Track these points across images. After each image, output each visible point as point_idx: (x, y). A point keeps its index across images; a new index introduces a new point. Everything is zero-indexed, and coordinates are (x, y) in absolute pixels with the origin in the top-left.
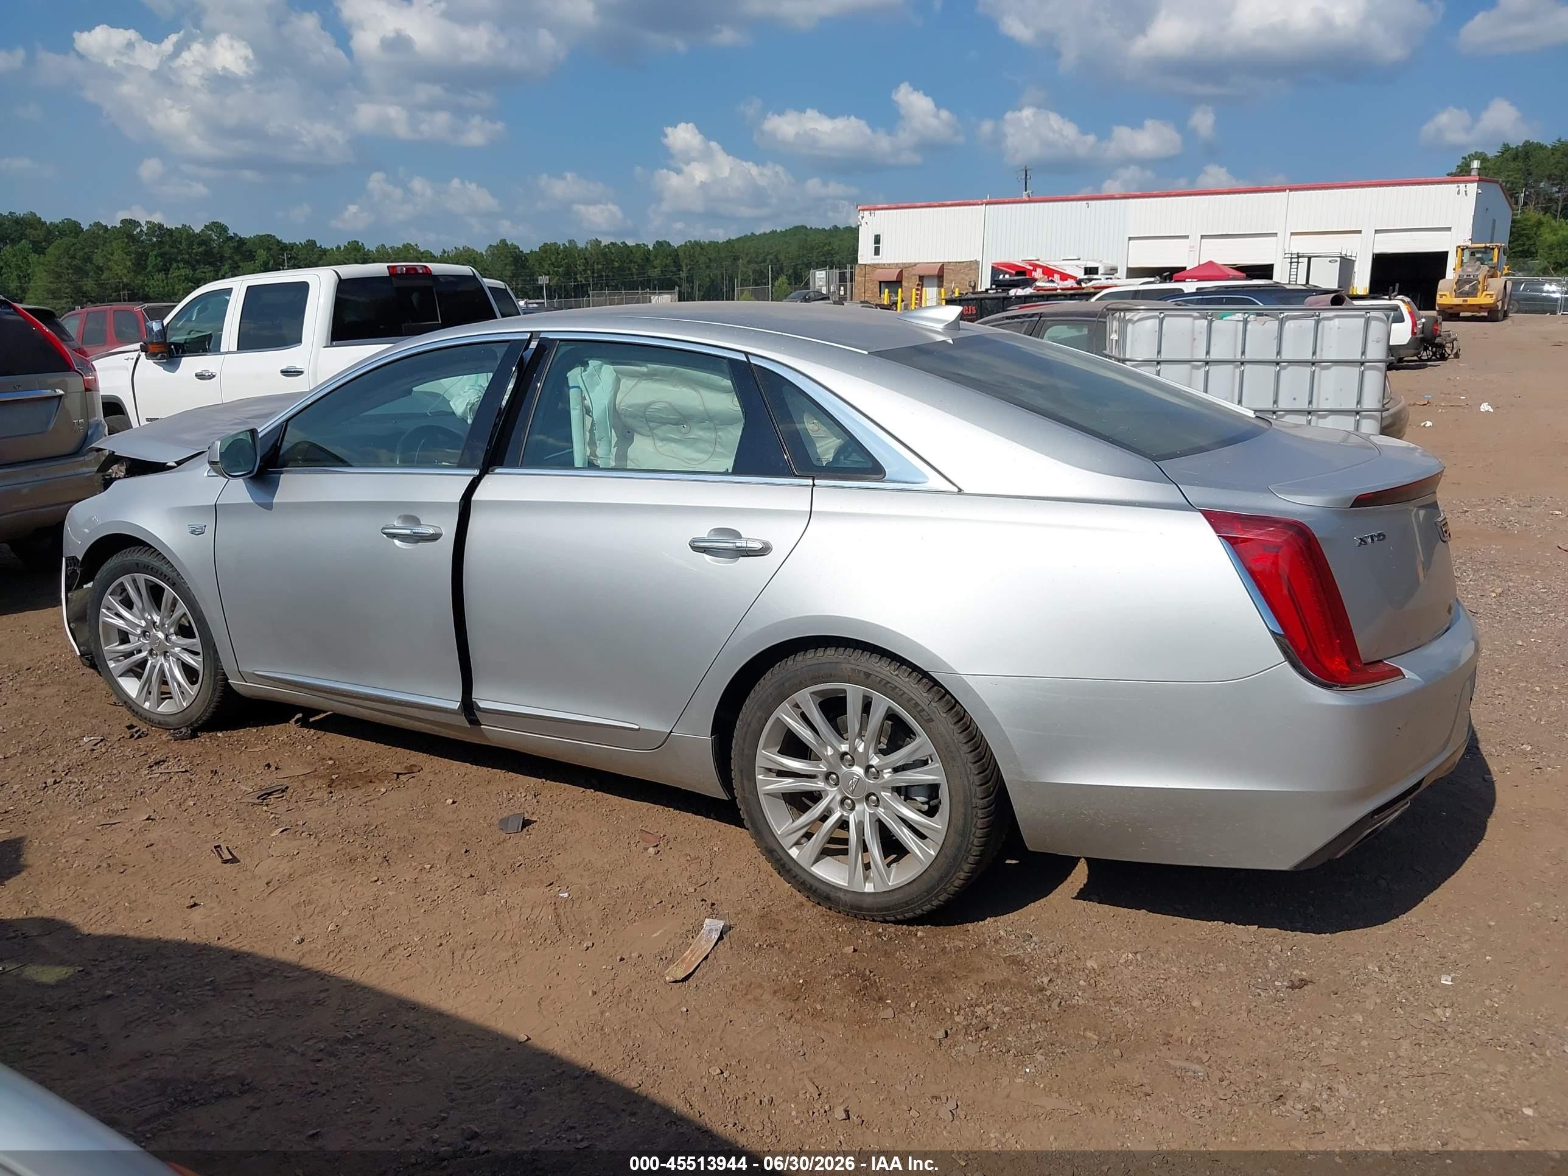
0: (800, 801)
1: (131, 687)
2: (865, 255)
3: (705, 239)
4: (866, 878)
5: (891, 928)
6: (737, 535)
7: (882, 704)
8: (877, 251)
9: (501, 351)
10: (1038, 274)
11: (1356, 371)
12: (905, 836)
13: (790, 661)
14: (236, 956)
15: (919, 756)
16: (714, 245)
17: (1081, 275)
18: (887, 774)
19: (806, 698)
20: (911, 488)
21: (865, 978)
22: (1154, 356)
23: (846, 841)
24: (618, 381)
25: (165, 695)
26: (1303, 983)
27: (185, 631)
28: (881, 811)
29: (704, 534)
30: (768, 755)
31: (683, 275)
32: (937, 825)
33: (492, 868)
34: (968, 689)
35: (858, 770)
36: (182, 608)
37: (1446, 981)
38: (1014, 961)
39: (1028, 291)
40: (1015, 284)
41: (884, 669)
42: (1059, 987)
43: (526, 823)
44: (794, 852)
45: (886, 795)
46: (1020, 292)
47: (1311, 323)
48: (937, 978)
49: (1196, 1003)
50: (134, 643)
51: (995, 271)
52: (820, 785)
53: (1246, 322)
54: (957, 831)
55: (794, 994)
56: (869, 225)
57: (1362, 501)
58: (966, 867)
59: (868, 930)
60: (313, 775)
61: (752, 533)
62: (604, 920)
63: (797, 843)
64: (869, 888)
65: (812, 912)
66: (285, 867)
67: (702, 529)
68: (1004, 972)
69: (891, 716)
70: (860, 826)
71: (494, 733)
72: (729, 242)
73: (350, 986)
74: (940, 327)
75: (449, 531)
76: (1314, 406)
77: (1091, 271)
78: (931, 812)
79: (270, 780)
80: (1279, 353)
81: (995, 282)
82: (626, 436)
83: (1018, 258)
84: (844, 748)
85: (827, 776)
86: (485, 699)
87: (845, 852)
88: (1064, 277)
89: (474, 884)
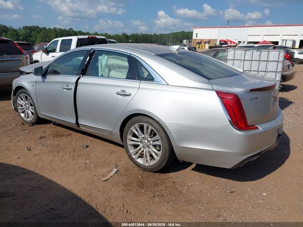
0: (136, 146)
1: (23, 115)
2: (194, 37)
3: (163, 33)
4: (147, 163)
5: (151, 173)
6: (125, 91)
7: (150, 128)
8: (197, 36)
9: (86, 52)
10: (229, 42)
11: (276, 63)
12: (154, 155)
13: (134, 118)
14: (23, 169)
15: (157, 139)
16: (165, 34)
17: (238, 43)
18: (151, 142)
19: (136, 125)
20: (159, 83)
21: (142, 183)
22: (233, 58)
23: (143, 155)
24: (108, 59)
25: (28, 117)
26: (233, 192)
27: (31, 105)
28: (150, 149)
29: (119, 91)
30: (130, 137)
31: (159, 40)
32: (160, 153)
33: (77, 155)
34: (166, 126)
35: (146, 141)
36: (31, 101)
37: (264, 194)
38: (174, 182)
39: (226, 45)
40: (223, 44)
41: (151, 121)
42: (181, 189)
43: (87, 147)
44: (134, 156)
45: (151, 146)
46: (224, 46)
47: (267, 52)
48: (156, 185)
49: (208, 195)
50: (24, 107)
51: (220, 41)
52: (139, 143)
53: (253, 52)
54: (163, 155)
55: (126, 185)
56: (195, 31)
57: (252, 90)
58: (165, 162)
59: (146, 173)
60: (52, 134)
61: (128, 91)
62: (95, 167)
63: (134, 155)
64: (147, 165)
65: (137, 168)
66: (39, 152)
67: (119, 90)
68: (171, 184)
69: (152, 130)
70: (146, 152)
71: (82, 128)
72: (168, 34)
73: (41, 176)
74: (175, 50)
75: (73, 88)
76: (267, 70)
77: (240, 42)
78: (159, 151)
79: (43, 135)
80: (260, 59)
81: (220, 44)
82: (110, 70)
83: (225, 39)
84: (144, 136)
85: (141, 142)
86: (80, 122)
87: (143, 157)
88: (234, 43)
89: (73, 158)
